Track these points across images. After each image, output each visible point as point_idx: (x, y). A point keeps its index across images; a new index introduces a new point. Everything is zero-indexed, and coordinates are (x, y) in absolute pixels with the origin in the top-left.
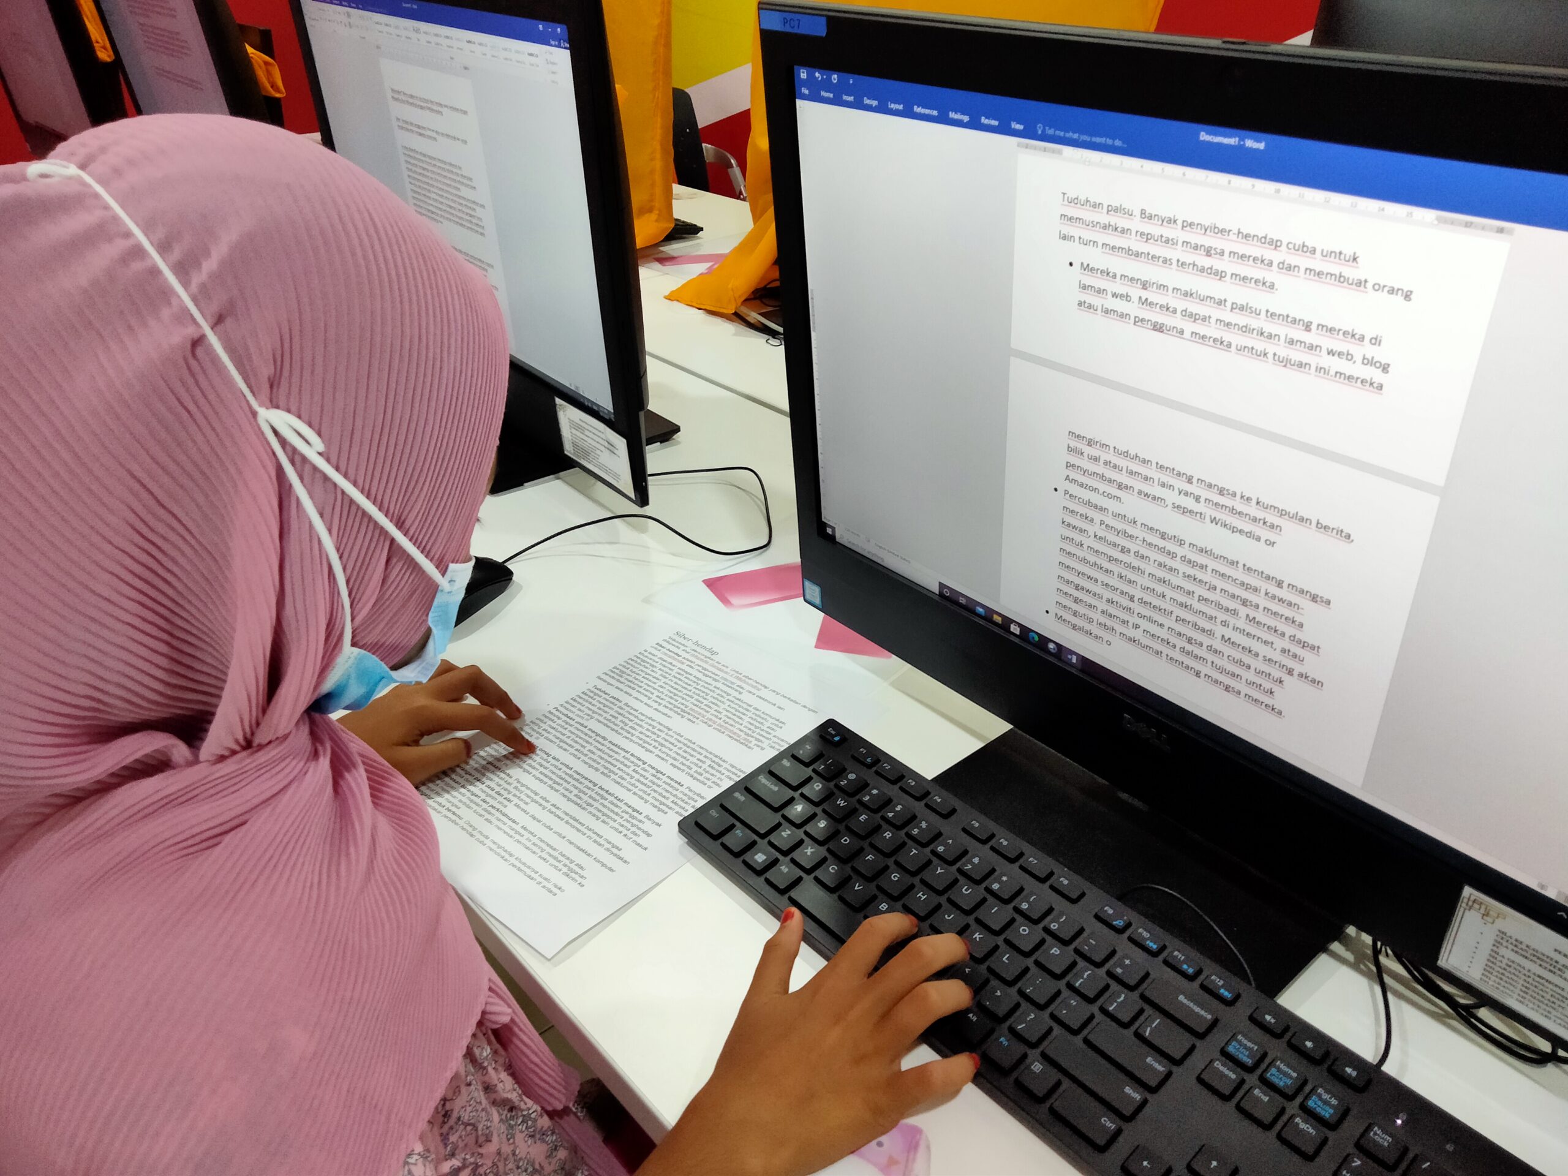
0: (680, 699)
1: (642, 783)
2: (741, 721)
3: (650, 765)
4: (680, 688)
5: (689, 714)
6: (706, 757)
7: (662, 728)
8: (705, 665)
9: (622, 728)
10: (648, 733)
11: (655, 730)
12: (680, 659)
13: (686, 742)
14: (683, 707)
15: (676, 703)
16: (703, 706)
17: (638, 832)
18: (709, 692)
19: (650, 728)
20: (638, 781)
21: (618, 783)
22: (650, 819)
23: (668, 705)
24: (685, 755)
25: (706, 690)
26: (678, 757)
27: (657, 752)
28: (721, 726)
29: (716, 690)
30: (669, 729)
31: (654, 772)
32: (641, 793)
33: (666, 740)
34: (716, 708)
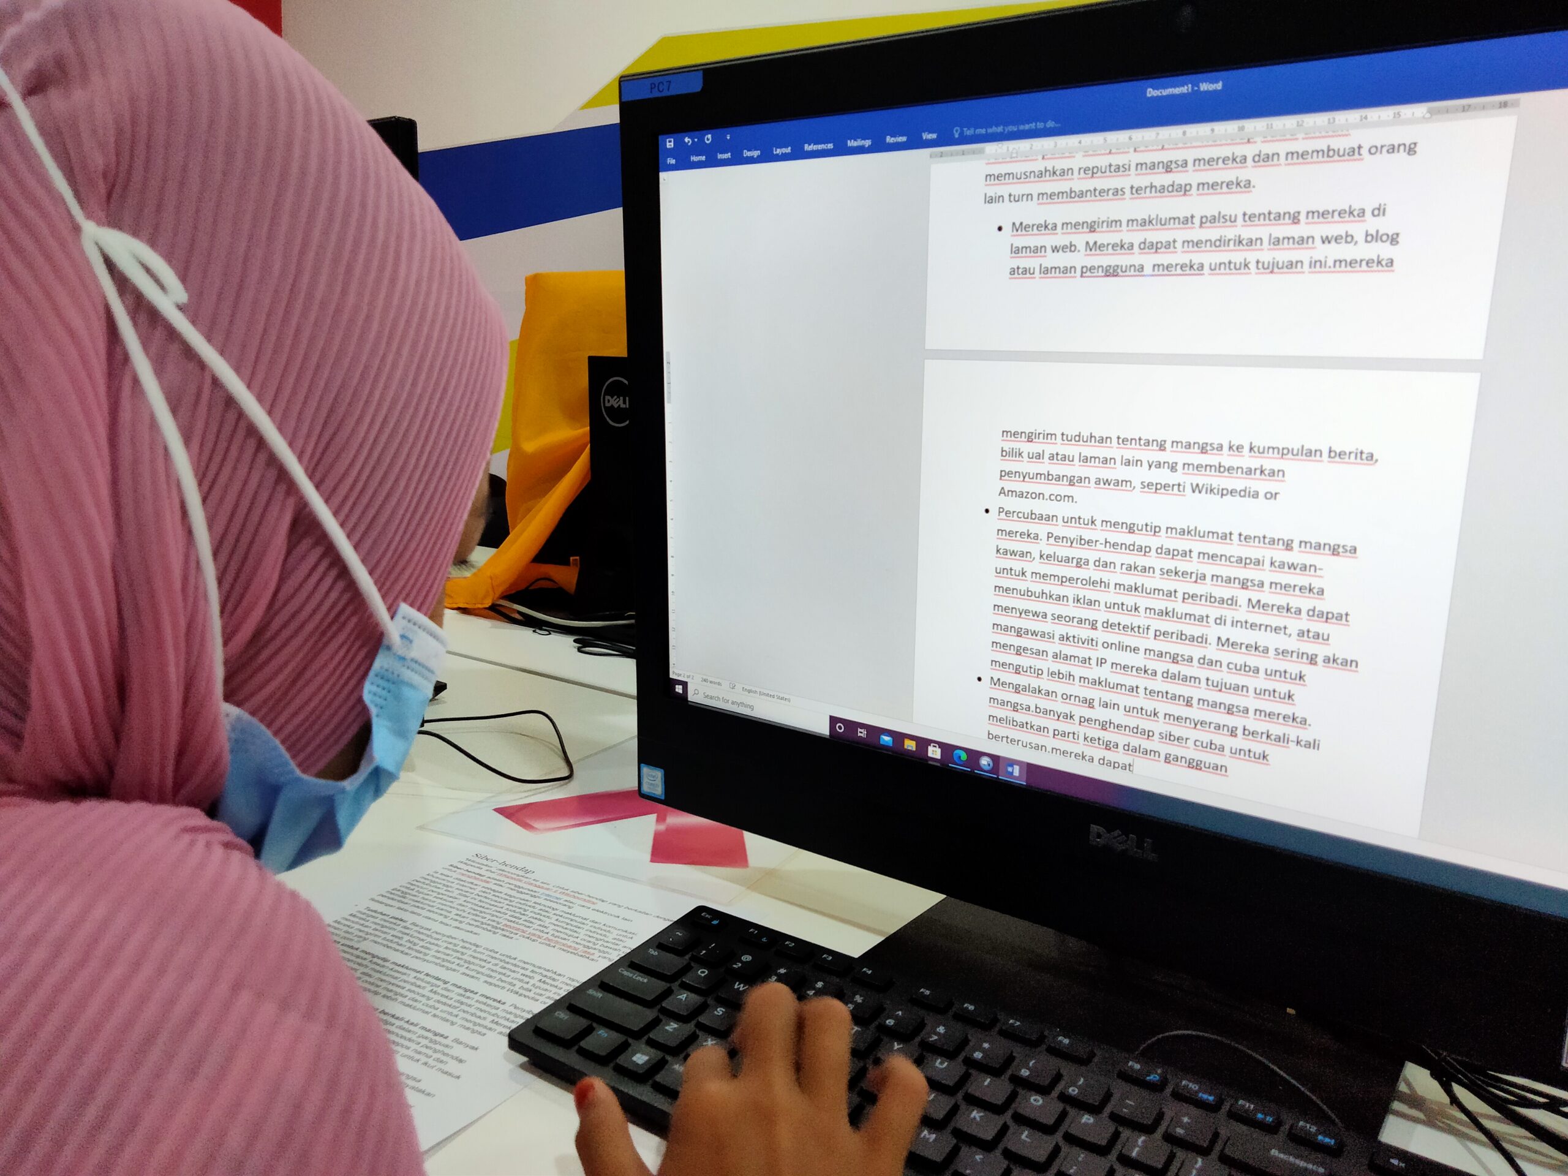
0: (489, 917)
1: (445, 1004)
2: (576, 935)
3: (454, 985)
4: (487, 906)
5: (503, 930)
6: (533, 971)
7: (467, 945)
8: (518, 883)
9: (409, 948)
10: (448, 952)
11: (458, 948)
12: (484, 878)
13: (503, 958)
14: (494, 924)
15: (484, 921)
16: (521, 922)
17: (444, 1058)
18: (527, 908)
19: (450, 946)
20: (439, 1002)
21: (410, 1006)
22: (461, 1043)
23: (472, 922)
24: (504, 971)
25: (524, 907)
26: (493, 974)
27: (463, 970)
28: (549, 940)
29: (536, 906)
30: (477, 946)
31: (461, 991)
32: (444, 1015)
33: (474, 957)
34: (540, 923)
